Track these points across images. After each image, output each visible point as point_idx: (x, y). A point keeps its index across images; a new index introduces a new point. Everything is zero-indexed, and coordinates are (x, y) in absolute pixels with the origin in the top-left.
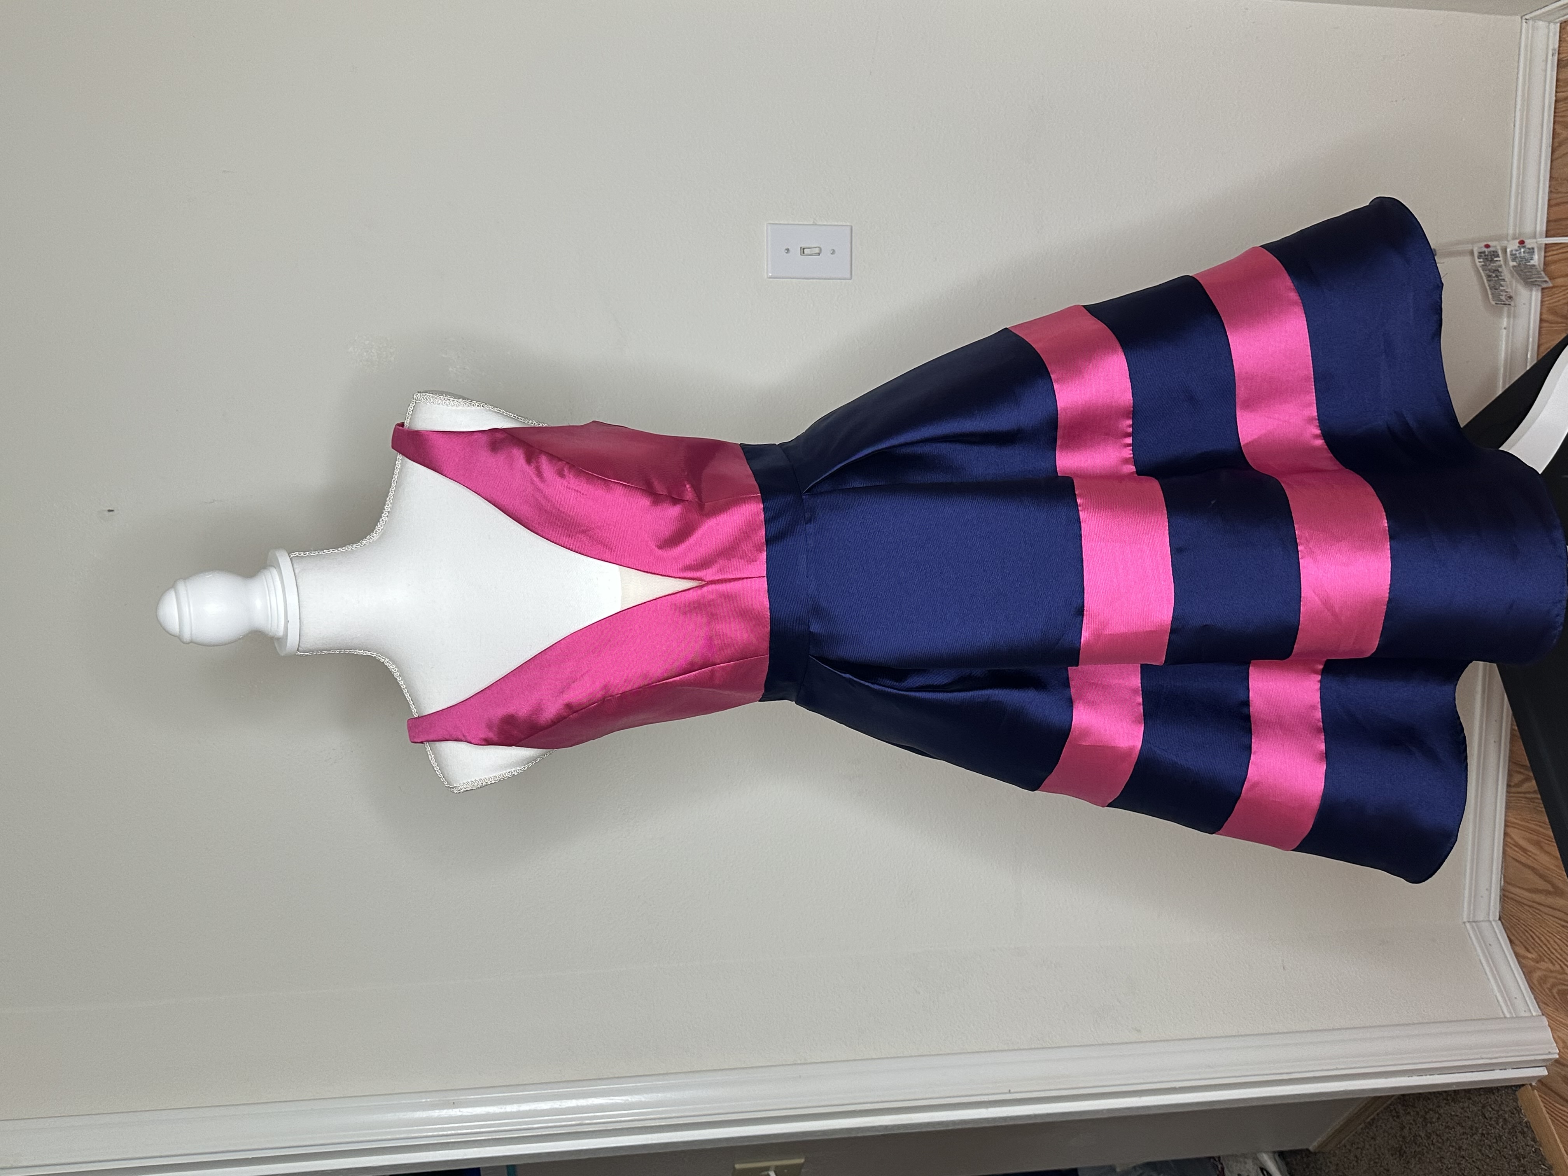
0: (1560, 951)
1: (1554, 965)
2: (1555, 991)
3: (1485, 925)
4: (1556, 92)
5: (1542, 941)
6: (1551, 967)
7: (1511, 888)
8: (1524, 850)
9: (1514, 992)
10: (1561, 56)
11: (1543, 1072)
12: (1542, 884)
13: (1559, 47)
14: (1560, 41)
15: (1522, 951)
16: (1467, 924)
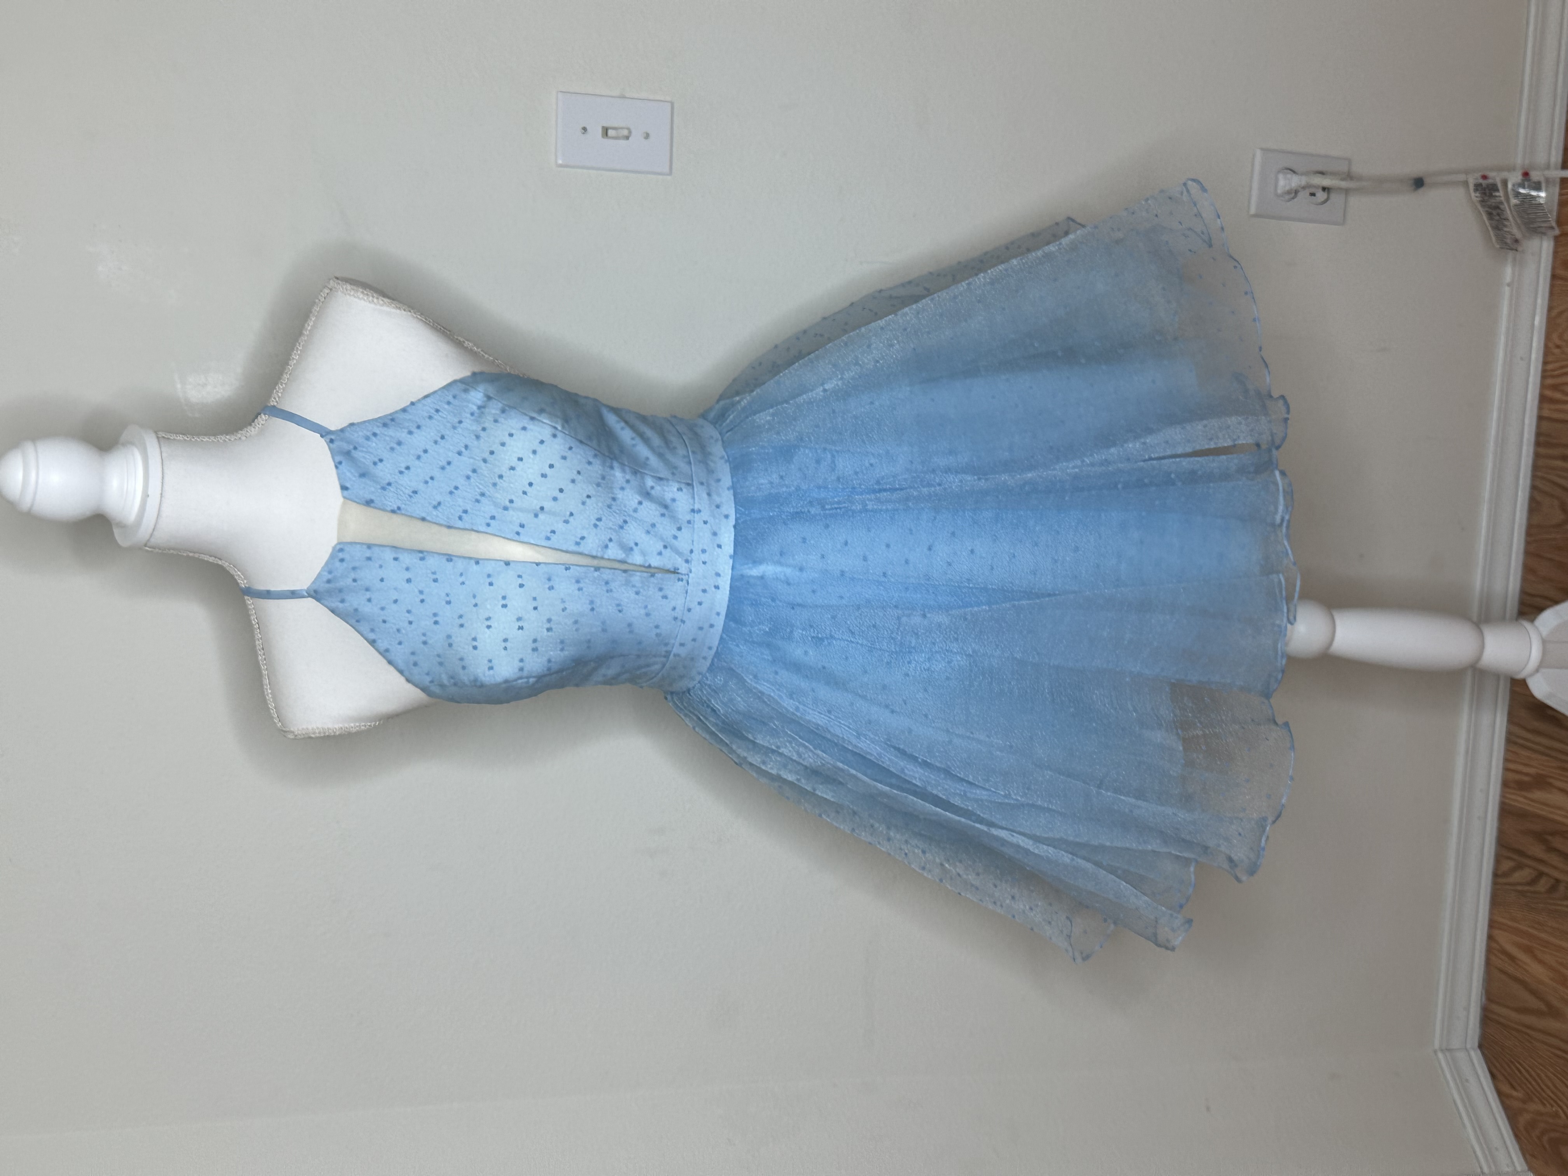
0: (1552, 1087)
1: (1544, 1105)
2: (1545, 1139)
3: (1461, 1055)
5: (1531, 1076)
6: (1540, 1108)
7: (1494, 1007)
8: (1512, 958)
9: (1495, 1140)
12: (1533, 1002)
15: (1506, 1089)
16: (1439, 1053)
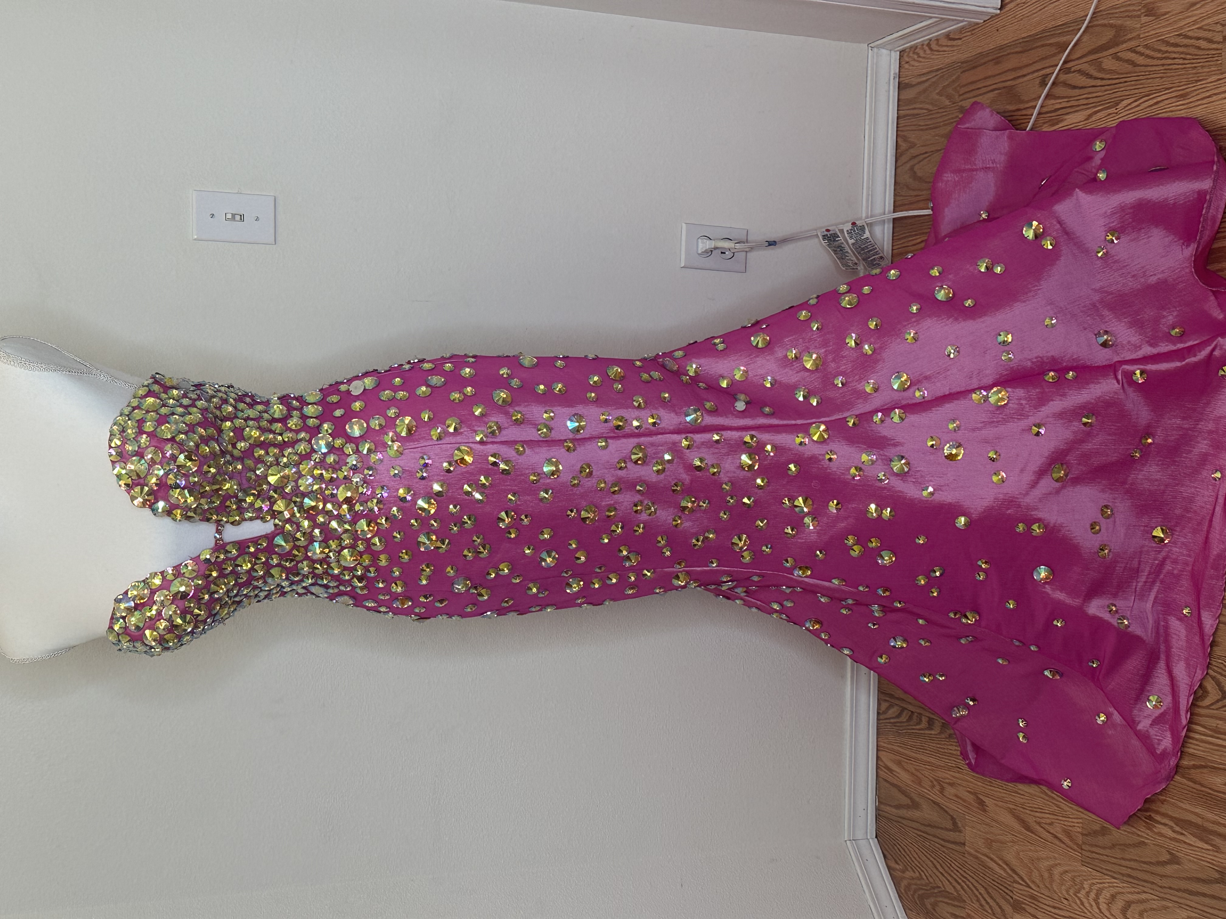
1: (915, 872)
4: (898, 110)
5: (905, 852)
7: (883, 807)
8: (891, 770)
10: (901, 79)
13: (899, 72)
14: (900, 67)
15: (893, 864)
16: (848, 842)
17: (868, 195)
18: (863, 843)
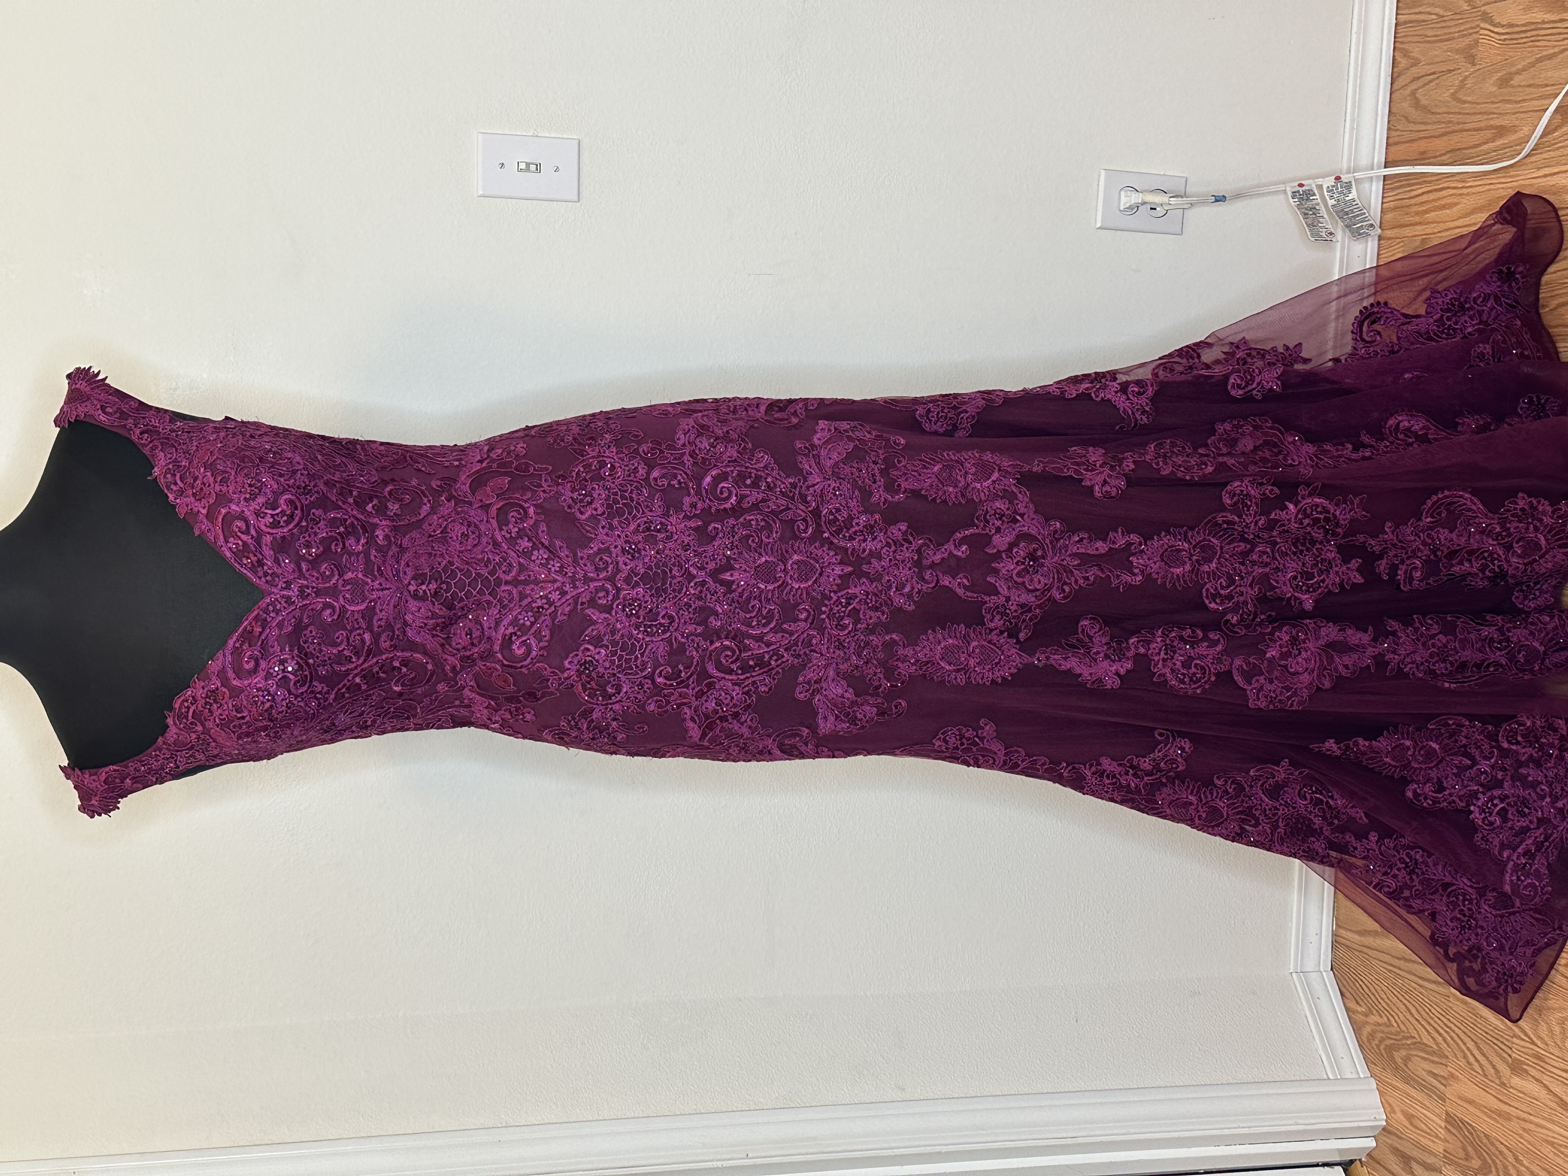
1: (1381, 1016)
5: (1370, 991)
6: (1380, 1021)
7: (1342, 932)
9: (1341, 1051)
11: (1371, 1143)
12: (1370, 924)
16: (1294, 975)
17: (1352, 129)
18: (1314, 976)
